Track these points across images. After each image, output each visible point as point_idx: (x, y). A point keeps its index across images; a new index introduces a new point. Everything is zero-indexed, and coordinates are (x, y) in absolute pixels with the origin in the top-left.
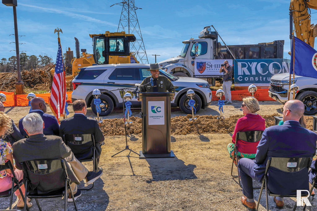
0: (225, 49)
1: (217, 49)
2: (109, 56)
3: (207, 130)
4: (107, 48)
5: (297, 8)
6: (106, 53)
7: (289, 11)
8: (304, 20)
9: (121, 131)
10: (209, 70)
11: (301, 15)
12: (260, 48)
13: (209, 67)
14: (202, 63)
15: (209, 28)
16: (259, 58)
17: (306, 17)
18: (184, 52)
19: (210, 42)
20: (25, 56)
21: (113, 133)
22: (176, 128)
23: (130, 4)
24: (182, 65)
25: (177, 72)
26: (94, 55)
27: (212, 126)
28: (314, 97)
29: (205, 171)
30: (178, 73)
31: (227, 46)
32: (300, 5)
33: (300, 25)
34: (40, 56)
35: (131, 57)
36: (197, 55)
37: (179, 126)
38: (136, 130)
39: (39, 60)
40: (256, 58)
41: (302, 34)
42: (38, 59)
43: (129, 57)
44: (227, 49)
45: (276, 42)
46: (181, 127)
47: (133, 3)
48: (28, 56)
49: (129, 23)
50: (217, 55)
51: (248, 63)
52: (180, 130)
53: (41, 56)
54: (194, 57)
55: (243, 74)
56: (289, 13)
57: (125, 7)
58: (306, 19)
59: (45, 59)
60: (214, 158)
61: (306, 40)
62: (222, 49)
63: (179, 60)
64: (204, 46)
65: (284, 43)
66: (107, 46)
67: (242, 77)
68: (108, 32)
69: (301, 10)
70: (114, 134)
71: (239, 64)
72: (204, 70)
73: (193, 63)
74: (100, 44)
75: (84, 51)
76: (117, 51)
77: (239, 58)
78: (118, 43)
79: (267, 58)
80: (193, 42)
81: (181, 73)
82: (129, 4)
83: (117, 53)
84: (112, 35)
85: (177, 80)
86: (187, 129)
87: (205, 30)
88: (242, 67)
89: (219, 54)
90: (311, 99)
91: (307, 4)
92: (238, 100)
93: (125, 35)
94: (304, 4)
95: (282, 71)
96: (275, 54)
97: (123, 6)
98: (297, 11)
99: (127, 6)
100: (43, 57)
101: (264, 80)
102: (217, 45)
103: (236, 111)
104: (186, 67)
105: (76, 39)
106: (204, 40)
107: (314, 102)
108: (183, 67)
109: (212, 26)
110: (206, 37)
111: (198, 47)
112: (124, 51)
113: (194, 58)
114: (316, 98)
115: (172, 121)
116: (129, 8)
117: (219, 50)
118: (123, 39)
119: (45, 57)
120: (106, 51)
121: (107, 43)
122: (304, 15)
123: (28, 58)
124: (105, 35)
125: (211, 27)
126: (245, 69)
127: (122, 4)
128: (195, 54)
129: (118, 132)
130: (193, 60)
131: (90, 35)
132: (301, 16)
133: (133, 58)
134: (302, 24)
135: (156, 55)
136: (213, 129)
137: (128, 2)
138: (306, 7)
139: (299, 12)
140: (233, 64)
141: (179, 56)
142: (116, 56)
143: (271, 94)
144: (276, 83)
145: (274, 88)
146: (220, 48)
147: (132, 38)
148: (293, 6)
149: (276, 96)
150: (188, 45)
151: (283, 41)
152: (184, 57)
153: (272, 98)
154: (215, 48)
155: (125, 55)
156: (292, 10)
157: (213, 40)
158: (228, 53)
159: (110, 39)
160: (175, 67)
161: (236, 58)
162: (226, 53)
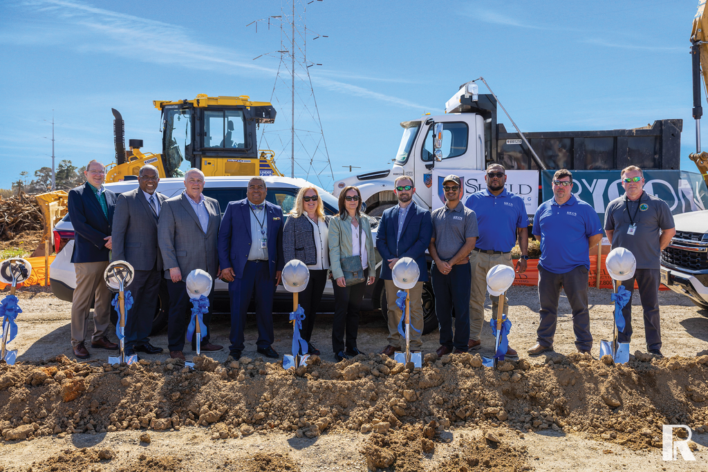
0: (517, 142)
1: (494, 141)
2: (204, 159)
3: (468, 413)
4: (198, 138)
6: (194, 150)
7: (691, 44)
9: (152, 414)
12: (615, 138)
15: (474, 86)
16: (611, 169)
19: (476, 124)
20: (70, 167)
21: (121, 421)
22: (354, 404)
25: (385, 203)
26: (164, 157)
27: (484, 399)
31: (523, 133)
35: (261, 161)
36: (440, 159)
37: (364, 397)
38: (210, 407)
40: (604, 169)
43: (256, 162)
44: (523, 141)
45: (659, 124)
46: (373, 401)
51: (584, 180)
52: (366, 413)
54: (431, 163)
56: (691, 50)
62: (509, 142)
63: (389, 171)
64: (460, 133)
65: (682, 126)
66: (198, 131)
70: (125, 424)
73: (428, 180)
74: (182, 126)
75: (137, 144)
76: (224, 147)
78: (228, 126)
80: (427, 123)
83: (226, 151)
84: (213, 103)
86: (392, 409)
87: (462, 92)
89: (500, 155)
93: (248, 104)
95: (680, 206)
96: (657, 157)
102: (494, 133)
105: (115, 112)
106: (459, 117)
109: (482, 79)
110: (463, 112)
111: (441, 138)
112: (243, 147)
113: (429, 167)
115: (343, 372)
117: (501, 143)
118: (241, 113)
120: (194, 145)
121: (198, 123)
123: (75, 171)
124: (193, 104)
125: (479, 82)
128: (434, 155)
130: (427, 171)
131: (156, 104)
133: (268, 166)
136: (490, 409)
140: (540, 184)
142: (220, 160)
143: (666, 275)
144: (683, 240)
145: (678, 257)
146: (504, 141)
147: (267, 113)
148: (702, 31)
149: (686, 283)
150: (416, 131)
151: (680, 121)
152: (402, 163)
153: (670, 287)
154: (489, 139)
155: (246, 155)
156: (698, 41)
157: (485, 118)
158: (527, 153)
159: (206, 112)
160: (381, 189)
161: (548, 167)
162: (520, 152)
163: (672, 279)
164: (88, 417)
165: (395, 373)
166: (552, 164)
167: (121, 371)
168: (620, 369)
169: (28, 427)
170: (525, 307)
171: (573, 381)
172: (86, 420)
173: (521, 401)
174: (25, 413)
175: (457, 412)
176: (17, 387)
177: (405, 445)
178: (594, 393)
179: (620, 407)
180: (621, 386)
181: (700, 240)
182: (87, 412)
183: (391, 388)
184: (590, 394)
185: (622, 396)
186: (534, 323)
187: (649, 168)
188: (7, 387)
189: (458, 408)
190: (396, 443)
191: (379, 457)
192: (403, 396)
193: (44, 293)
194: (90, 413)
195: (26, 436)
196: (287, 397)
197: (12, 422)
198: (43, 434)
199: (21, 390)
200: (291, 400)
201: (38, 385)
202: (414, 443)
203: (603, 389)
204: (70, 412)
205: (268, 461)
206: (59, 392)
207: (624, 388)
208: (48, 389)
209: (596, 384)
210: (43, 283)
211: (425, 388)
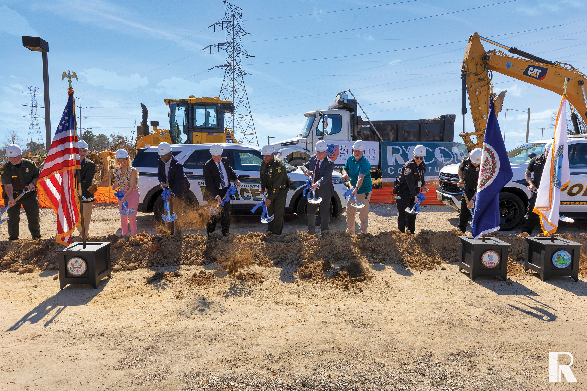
0: (368, 126)
1: (355, 126)
2: (194, 133)
4: (190, 121)
5: (472, 69)
6: (188, 128)
7: (461, 73)
8: (483, 86)
9: (194, 258)
10: (343, 158)
11: (479, 79)
12: (420, 125)
13: (343, 152)
14: (334, 147)
15: (345, 95)
16: (417, 141)
17: (486, 82)
18: (307, 129)
19: (346, 116)
20: (91, 134)
23: (235, 67)
24: (304, 149)
25: (296, 158)
26: (170, 131)
28: (511, 202)
29: (342, 356)
30: (297, 161)
31: (371, 121)
32: (477, 65)
33: (477, 93)
34: (111, 135)
35: (226, 135)
36: (327, 135)
39: (109, 141)
40: (414, 141)
41: (480, 108)
42: (108, 139)
43: (224, 135)
44: (371, 126)
45: (443, 117)
47: (240, 66)
48: (95, 135)
49: (233, 93)
50: (356, 136)
51: (403, 147)
53: (113, 135)
54: (322, 137)
55: (395, 164)
56: (461, 77)
57: (229, 72)
58: (485, 86)
59: (118, 140)
60: (359, 320)
61: (485, 116)
62: (364, 126)
63: (298, 141)
64: (337, 120)
65: (455, 118)
66: (190, 117)
67: (393, 168)
68: (193, 97)
69: (478, 72)
71: (389, 149)
72: (336, 157)
74: (181, 114)
75: (155, 124)
76: (206, 126)
77: (389, 140)
78: (208, 114)
79: (430, 141)
80: (320, 115)
81: (302, 160)
82: (233, 68)
84: (199, 101)
85: (294, 170)
87: (339, 98)
88: (393, 154)
89: (359, 133)
90: (506, 204)
91: (487, 64)
92: (387, 204)
93: (219, 102)
94: (483, 64)
95: (454, 160)
96: (441, 135)
97: (226, 69)
98: (473, 73)
99: (231, 70)
100: (116, 136)
101: (430, 171)
102: (356, 120)
103: (387, 222)
104: (309, 151)
105: (143, 106)
106: (336, 112)
107: (512, 210)
108: (304, 151)
109: (349, 91)
110: (339, 108)
111: (327, 123)
112: (216, 126)
114: (514, 203)
116: (233, 73)
117: (359, 126)
118: (215, 107)
119: (118, 136)
120: (188, 125)
121: (190, 112)
122: (482, 80)
123: (95, 137)
124: (187, 102)
125: (348, 93)
126: (399, 157)
127: (225, 67)
128: (323, 133)
129: (188, 259)
131: (165, 100)
132: (478, 81)
133: (230, 137)
134: (480, 92)
135: (269, 137)
137: (233, 64)
138: (485, 67)
139: (476, 74)
140: (380, 149)
141: (299, 136)
142: (203, 134)
143: (441, 195)
144: (449, 178)
145: (447, 186)
146: (361, 125)
147: (229, 107)
148: (467, 66)
149: (450, 199)
150: (313, 119)
151: (454, 116)
152: (306, 136)
153: (443, 202)
154: (353, 124)
155: (218, 131)
156: (465, 72)
157: (351, 112)
158: (373, 132)
159: (195, 107)
160: (293, 151)
161: (384, 140)
162: (370, 131)
163: (444, 198)
164: (163, 260)
165: (308, 239)
166: (386, 138)
167: (176, 239)
168: (413, 237)
169: (135, 264)
170: (373, 213)
171: (392, 242)
172: (162, 261)
173: (367, 251)
174: (132, 258)
175: (338, 256)
176: (126, 247)
177: (315, 269)
178: (401, 247)
179: (413, 253)
180: (414, 244)
181: (457, 178)
182: (162, 257)
183: (307, 246)
184: (399, 247)
185: (414, 248)
186: (375, 220)
187: (437, 141)
188: (121, 246)
189: (339, 254)
190: (311, 268)
191: (304, 272)
192: (313, 249)
193: (110, 207)
194: (164, 258)
195: (135, 268)
196: (258, 250)
197: (127, 262)
198: (143, 267)
199: (128, 248)
200: (260, 251)
201: (136, 245)
202: (319, 268)
203: (405, 245)
204: (154, 257)
205: (254, 275)
206: (147, 248)
207: (415, 245)
208: (141, 247)
209: (402, 243)
210: (108, 202)
211: (323, 246)
